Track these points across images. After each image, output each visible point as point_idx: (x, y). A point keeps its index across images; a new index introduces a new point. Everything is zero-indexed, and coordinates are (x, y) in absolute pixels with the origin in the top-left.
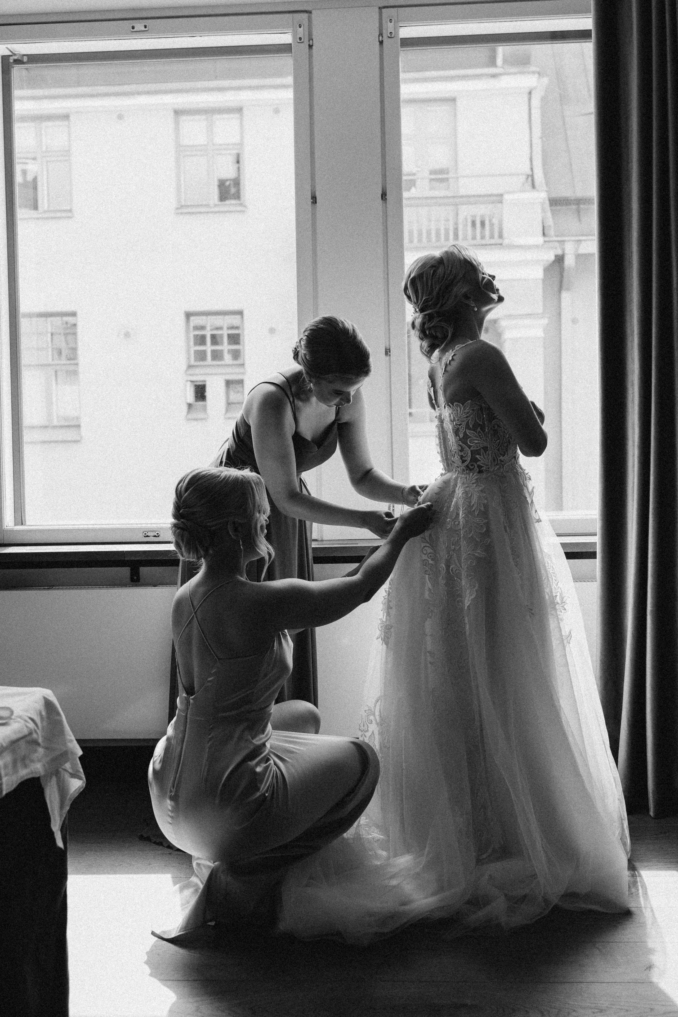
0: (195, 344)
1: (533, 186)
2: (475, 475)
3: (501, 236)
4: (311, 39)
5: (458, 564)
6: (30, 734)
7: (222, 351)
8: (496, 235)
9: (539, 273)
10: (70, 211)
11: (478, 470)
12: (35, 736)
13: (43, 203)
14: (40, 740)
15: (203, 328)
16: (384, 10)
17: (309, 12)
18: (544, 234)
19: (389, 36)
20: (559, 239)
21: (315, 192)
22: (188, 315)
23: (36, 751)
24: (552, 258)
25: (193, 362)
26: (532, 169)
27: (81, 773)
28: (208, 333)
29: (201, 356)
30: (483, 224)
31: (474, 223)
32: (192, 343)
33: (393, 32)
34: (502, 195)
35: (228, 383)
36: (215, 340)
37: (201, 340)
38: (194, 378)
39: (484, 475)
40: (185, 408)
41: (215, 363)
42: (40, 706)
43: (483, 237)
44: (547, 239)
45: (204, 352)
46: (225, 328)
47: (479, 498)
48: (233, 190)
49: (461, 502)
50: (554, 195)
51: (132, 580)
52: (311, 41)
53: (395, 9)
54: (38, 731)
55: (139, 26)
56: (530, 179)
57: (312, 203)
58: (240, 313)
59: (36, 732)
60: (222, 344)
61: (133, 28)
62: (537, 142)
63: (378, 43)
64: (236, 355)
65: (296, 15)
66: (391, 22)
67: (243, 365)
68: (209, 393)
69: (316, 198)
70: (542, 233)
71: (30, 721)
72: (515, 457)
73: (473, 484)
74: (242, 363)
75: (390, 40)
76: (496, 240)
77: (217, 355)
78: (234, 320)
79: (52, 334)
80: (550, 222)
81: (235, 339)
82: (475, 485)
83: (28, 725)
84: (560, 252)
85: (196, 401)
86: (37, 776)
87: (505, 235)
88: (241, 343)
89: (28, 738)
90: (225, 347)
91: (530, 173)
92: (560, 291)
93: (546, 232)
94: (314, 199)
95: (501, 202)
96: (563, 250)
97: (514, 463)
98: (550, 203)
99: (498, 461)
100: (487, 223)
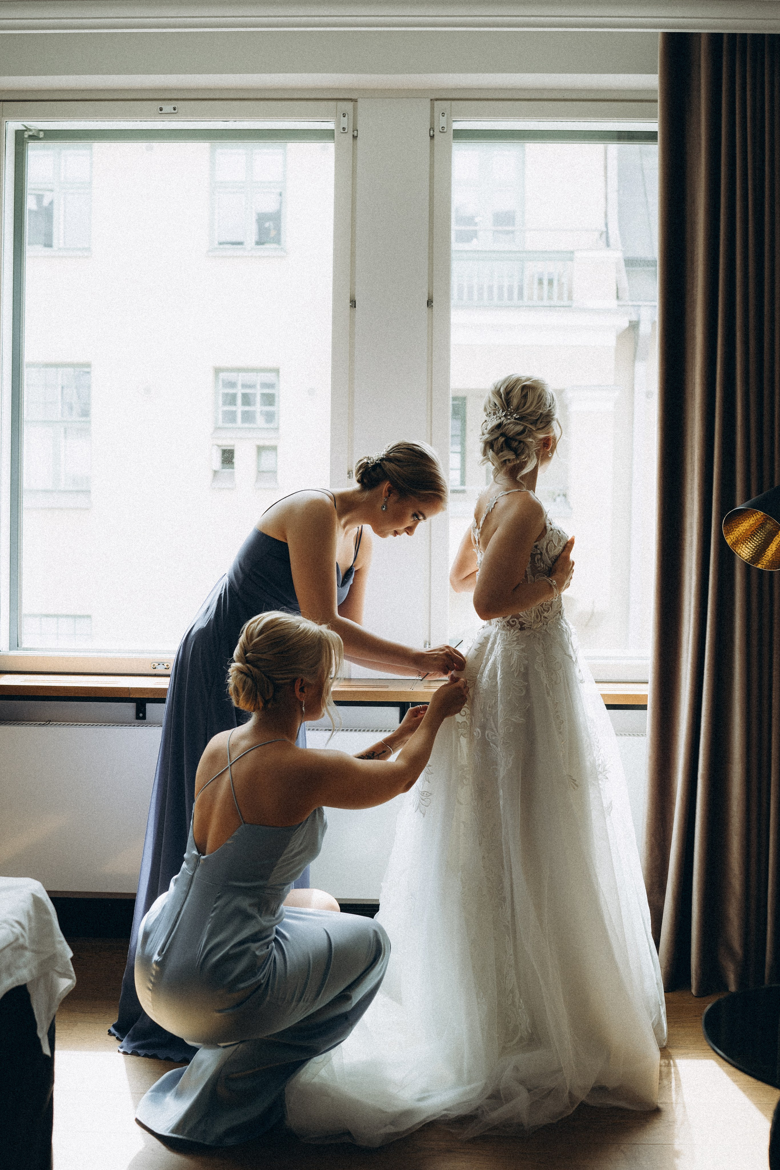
0: (225, 403)
1: (608, 245)
2: (516, 632)
3: (570, 298)
4: (355, 130)
5: (495, 729)
6: (17, 939)
7: (254, 412)
8: (565, 296)
9: (611, 340)
10: (88, 249)
11: (519, 627)
12: (21, 940)
13: (58, 240)
14: (27, 944)
15: (233, 385)
16: (436, 103)
17: (355, 101)
18: (618, 297)
19: (441, 131)
20: (635, 303)
21: (354, 295)
22: (218, 371)
23: (21, 956)
24: (627, 325)
25: (220, 424)
26: (606, 225)
27: (71, 972)
28: (239, 391)
29: (231, 417)
30: (551, 282)
31: (540, 282)
32: (220, 402)
33: (445, 127)
34: (572, 252)
35: (260, 449)
36: (247, 400)
37: (231, 400)
38: (220, 443)
39: (526, 633)
40: (211, 475)
41: (246, 425)
42: (28, 905)
43: (550, 298)
44: (621, 303)
45: (234, 413)
46: (258, 387)
47: (519, 657)
48: (273, 233)
49: (499, 660)
50: (630, 254)
51: (138, 718)
52: (356, 132)
53: (449, 102)
54: (25, 935)
55: (168, 107)
56: (604, 236)
57: (351, 306)
58: (277, 371)
59: (23, 936)
60: (254, 405)
61: (161, 109)
62: (613, 197)
63: (429, 138)
64: (270, 417)
65: (340, 103)
66: (443, 116)
67: (277, 429)
68: (237, 459)
69: (355, 302)
70: (615, 297)
71: (16, 925)
72: (560, 612)
73: (513, 641)
74: (276, 426)
75: (442, 134)
76: (566, 303)
77: (248, 417)
78: (269, 377)
79: (62, 387)
80: (625, 284)
81: (269, 399)
82: (515, 643)
83: (14, 930)
84: (634, 318)
85: (223, 468)
86: (23, 983)
87: (575, 296)
88: (276, 404)
89: (14, 945)
90: (258, 407)
91: (604, 229)
92: (634, 361)
93: (620, 295)
94: (353, 303)
95: (571, 260)
96: (639, 315)
97: (559, 618)
98: (626, 264)
99: (541, 618)
100: (555, 283)
